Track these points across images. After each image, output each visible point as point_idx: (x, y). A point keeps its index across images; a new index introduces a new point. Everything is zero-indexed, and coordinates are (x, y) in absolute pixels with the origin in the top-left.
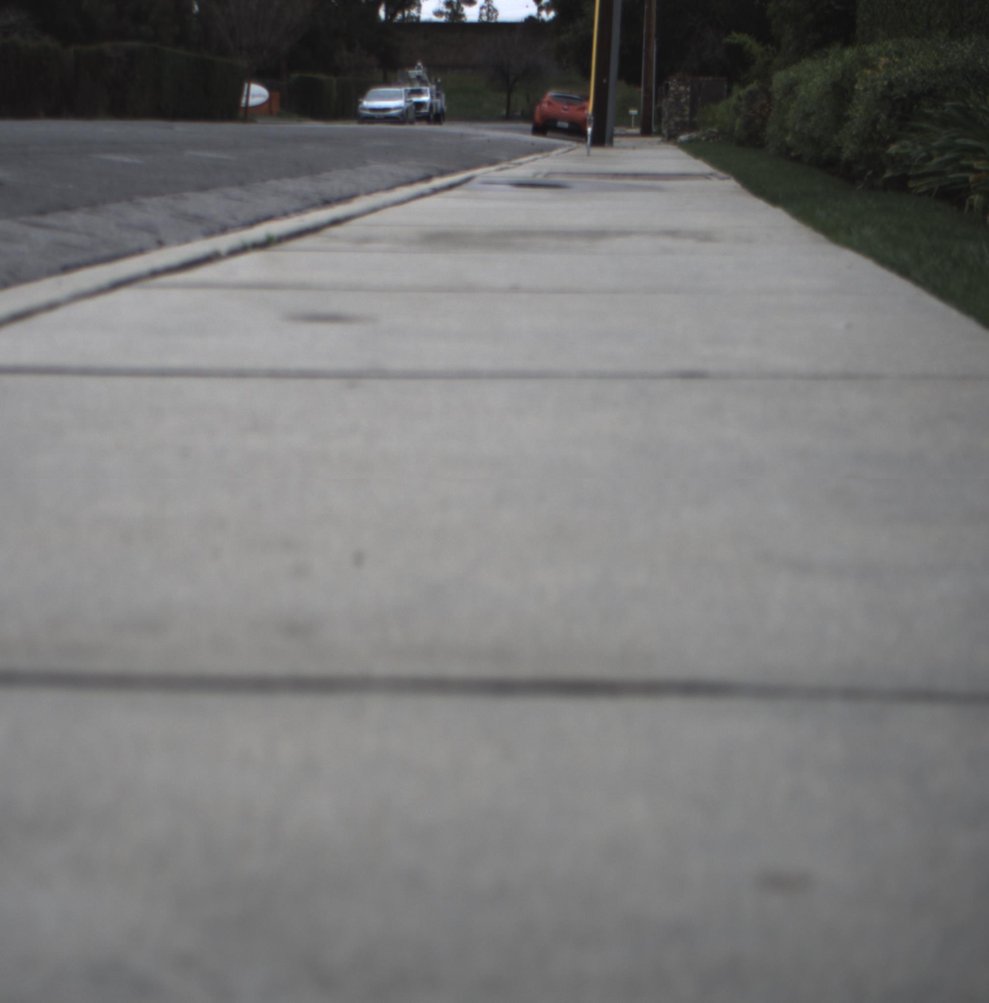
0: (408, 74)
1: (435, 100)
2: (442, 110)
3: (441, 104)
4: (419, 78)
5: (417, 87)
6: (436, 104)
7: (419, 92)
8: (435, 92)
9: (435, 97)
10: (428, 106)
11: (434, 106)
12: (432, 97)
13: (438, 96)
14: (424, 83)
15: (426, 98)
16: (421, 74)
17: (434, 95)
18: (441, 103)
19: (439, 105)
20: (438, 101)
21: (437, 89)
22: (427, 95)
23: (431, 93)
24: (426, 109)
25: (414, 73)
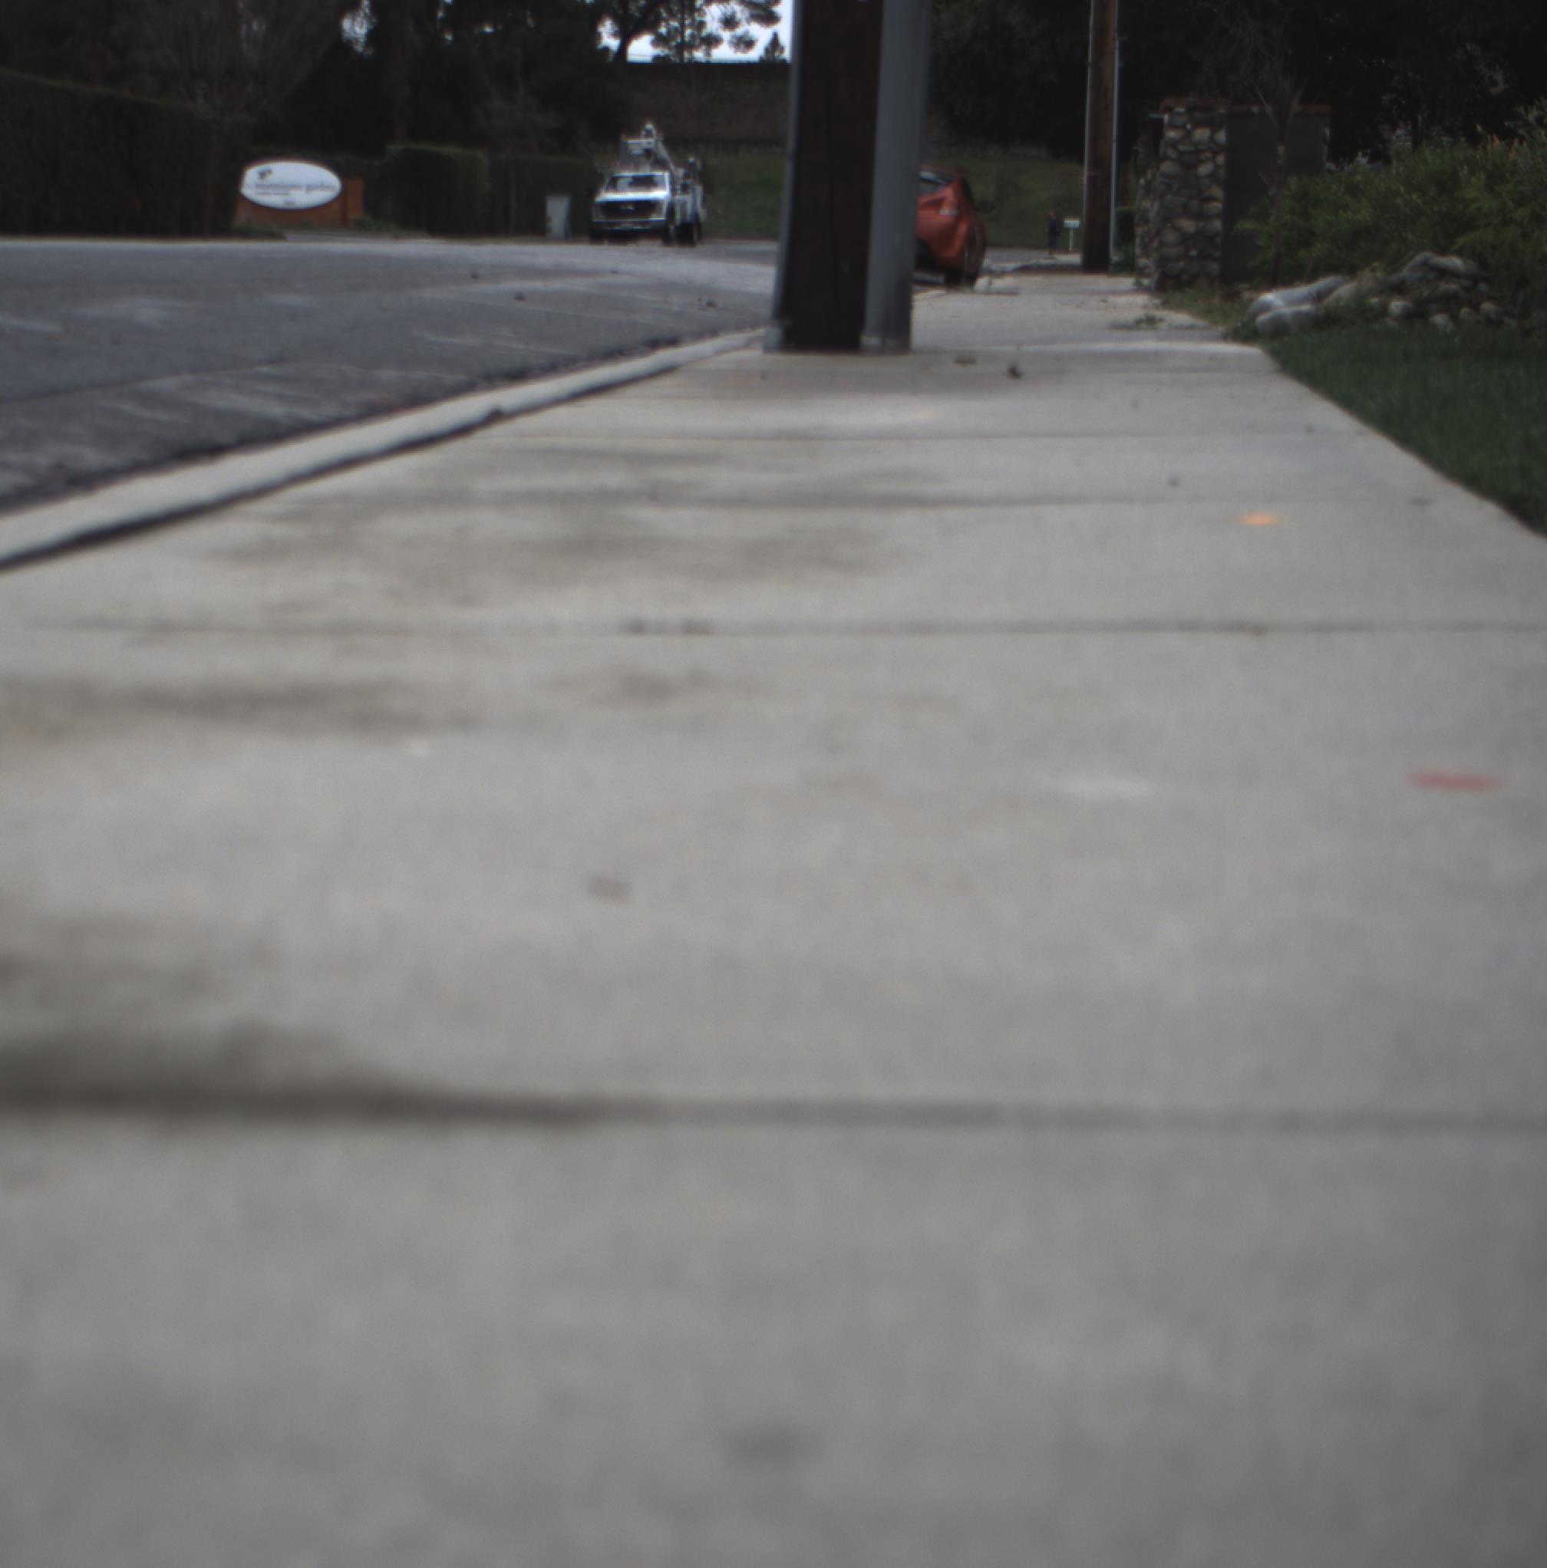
0: (626, 145)
1: (679, 197)
2: (696, 216)
3: (694, 205)
4: (648, 153)
5: (645, 171)
6: (684, 204)
7: (648, 182)
8: (681, 182)
9: (679, 192)
10: (665, 209)
11: (678, 209)
12: (673, 191)
13: (685, 189)
14: (661, 164)
15: (661, 194)
16: (652, 146)
17: (678, 187)
18: (693, 202)
19: (689, 208)
20: (688, 198)
21: (686, 176)
22: (663, 187)
23: (673, 183)
24: (659, 213)
25: (637, 144)
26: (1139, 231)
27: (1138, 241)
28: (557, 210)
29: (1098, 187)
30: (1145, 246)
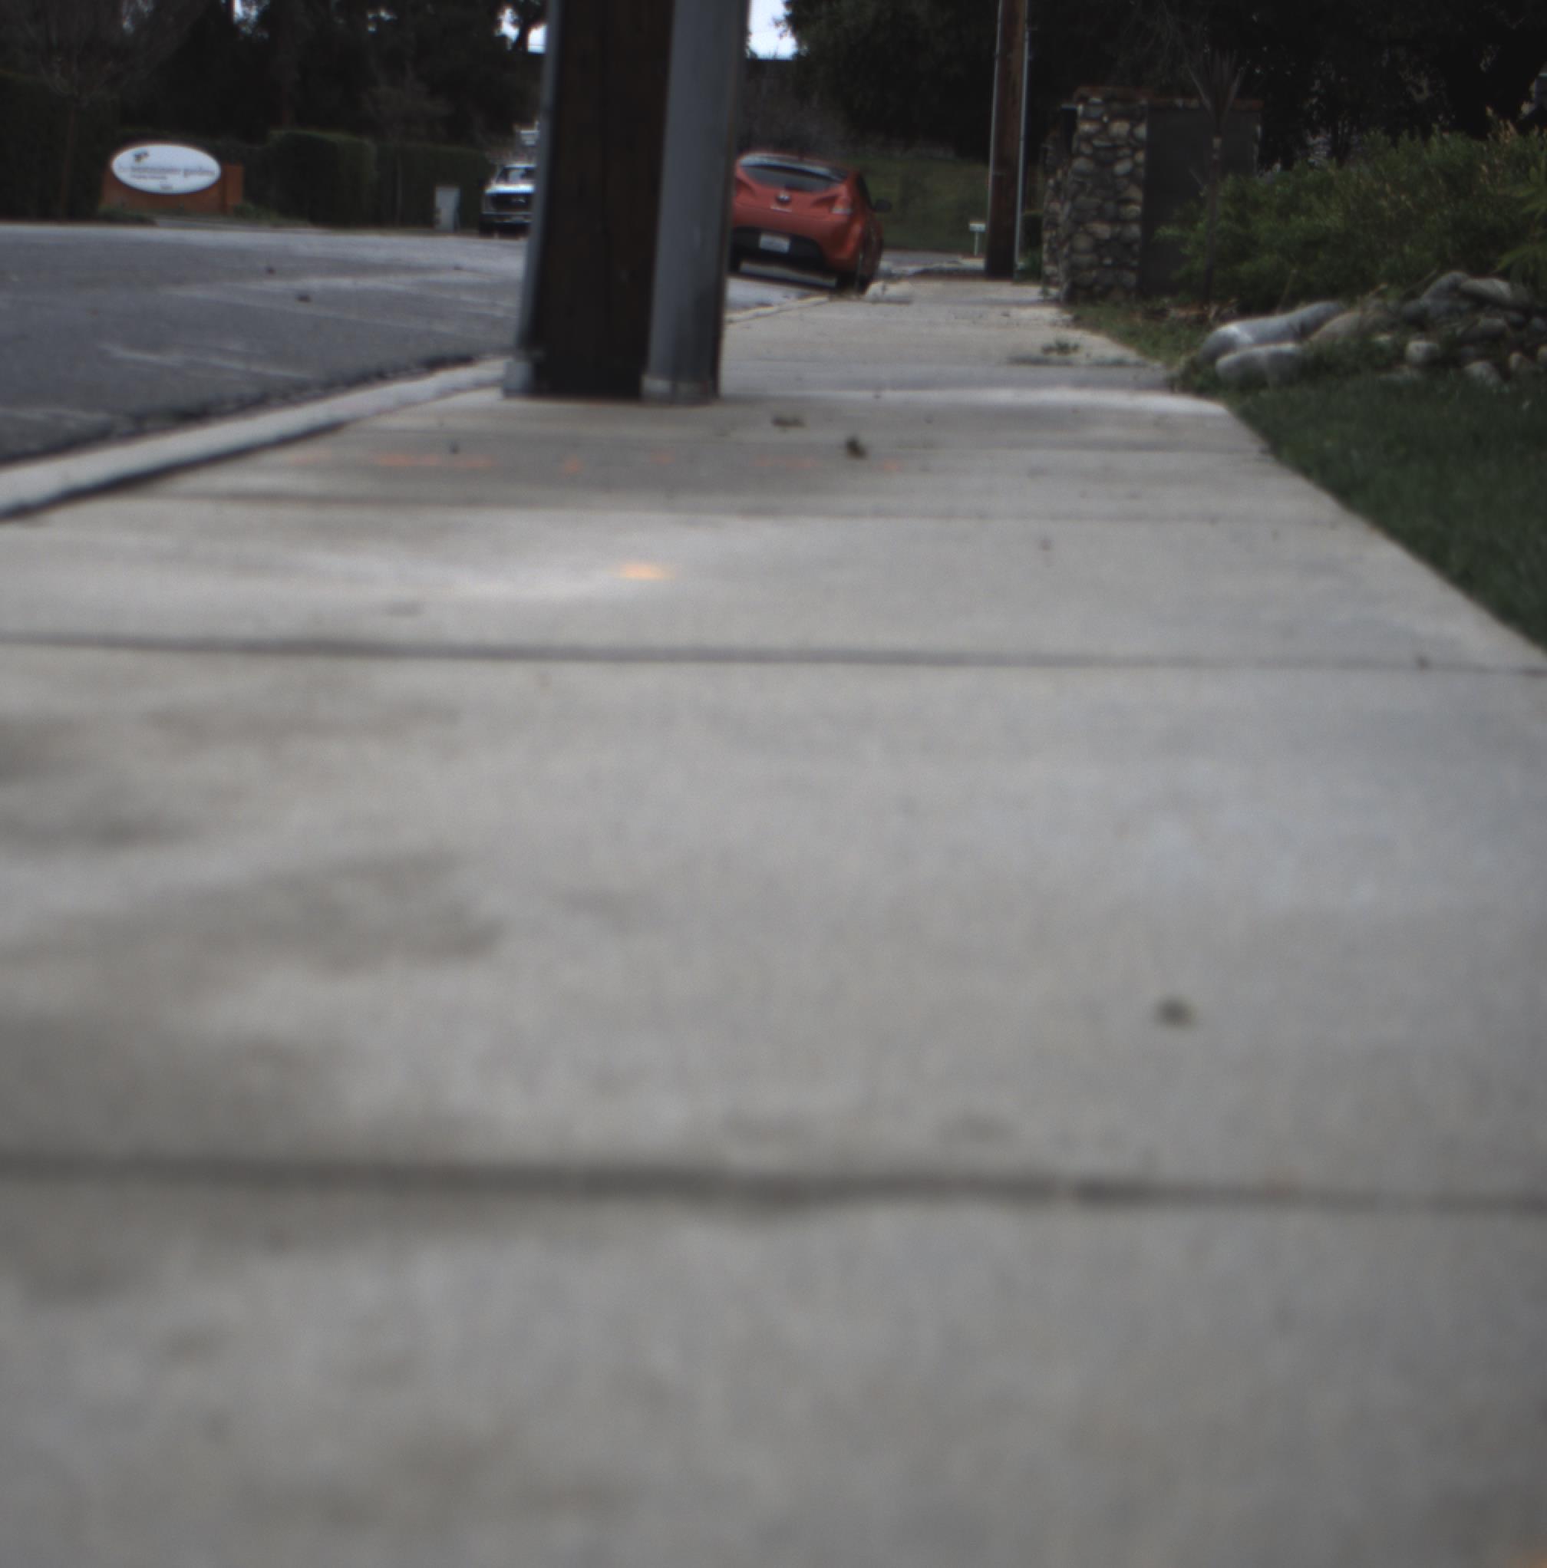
25: (531, 135)
26: (1047, 235)
27: (1045, 246)
28: (446, 201)
29: (1004, 187)
30: (1053, 252)
